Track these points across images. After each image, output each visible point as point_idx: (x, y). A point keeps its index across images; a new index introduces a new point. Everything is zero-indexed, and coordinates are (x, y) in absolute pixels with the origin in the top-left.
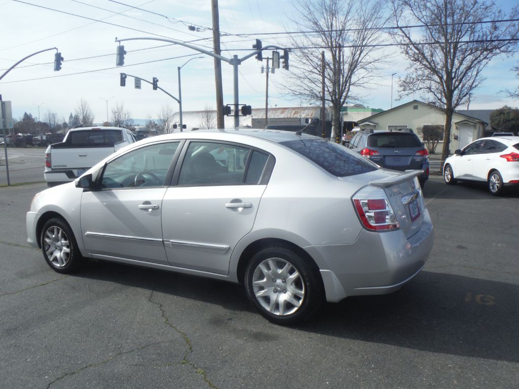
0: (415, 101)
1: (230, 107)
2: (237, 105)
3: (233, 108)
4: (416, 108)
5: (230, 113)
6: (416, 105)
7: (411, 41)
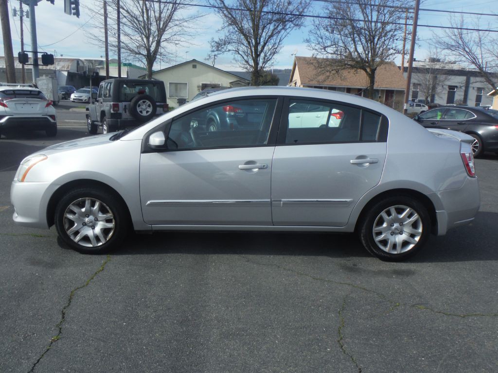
0: (194, 61)
1: (27, 55)
2: (35, 52)
3: (30, 55)
4: (194, 67)
5: (28, 62)
6: (194, 64)
7: (225, 6)
